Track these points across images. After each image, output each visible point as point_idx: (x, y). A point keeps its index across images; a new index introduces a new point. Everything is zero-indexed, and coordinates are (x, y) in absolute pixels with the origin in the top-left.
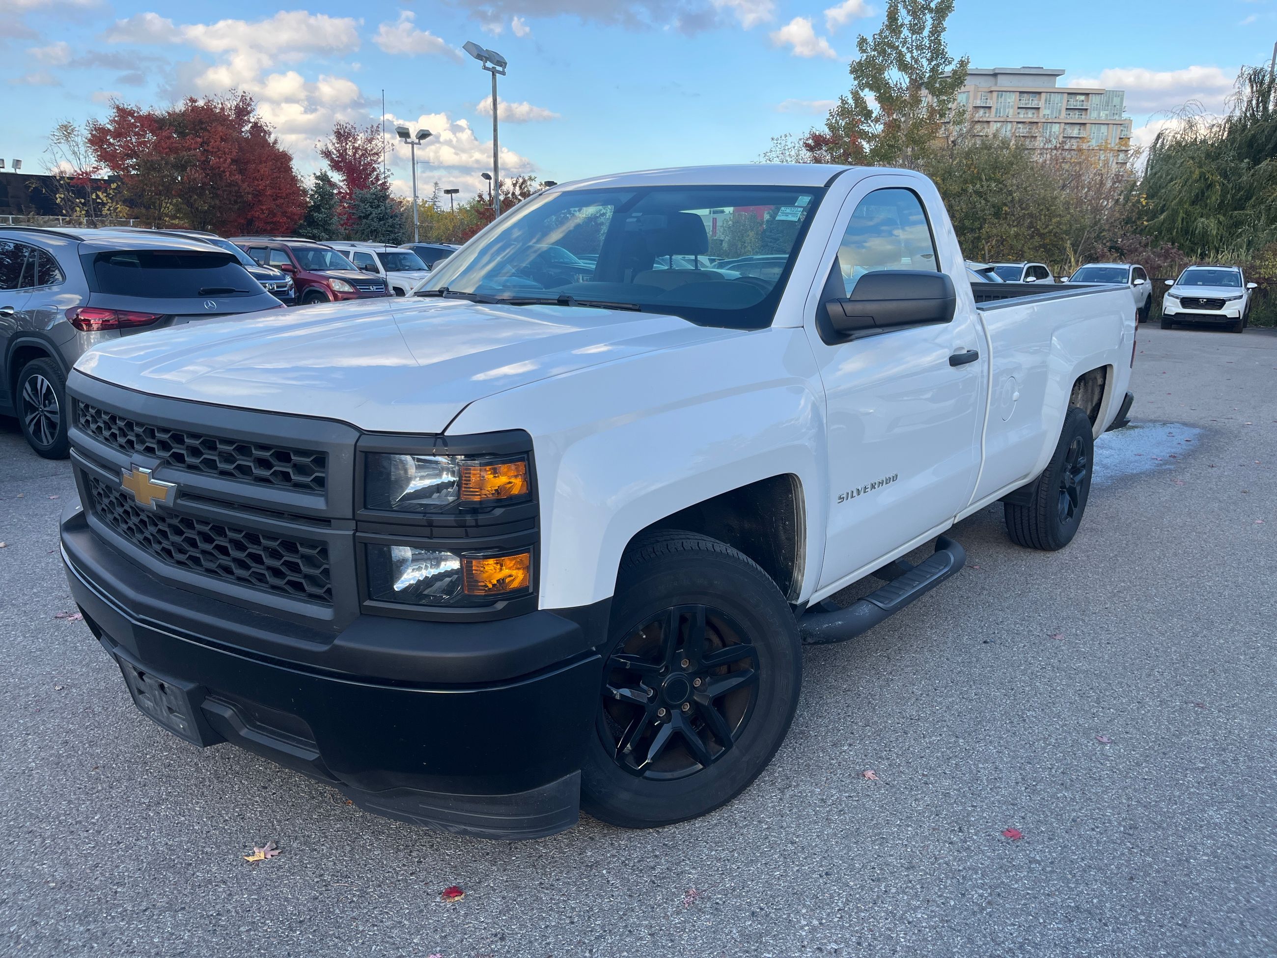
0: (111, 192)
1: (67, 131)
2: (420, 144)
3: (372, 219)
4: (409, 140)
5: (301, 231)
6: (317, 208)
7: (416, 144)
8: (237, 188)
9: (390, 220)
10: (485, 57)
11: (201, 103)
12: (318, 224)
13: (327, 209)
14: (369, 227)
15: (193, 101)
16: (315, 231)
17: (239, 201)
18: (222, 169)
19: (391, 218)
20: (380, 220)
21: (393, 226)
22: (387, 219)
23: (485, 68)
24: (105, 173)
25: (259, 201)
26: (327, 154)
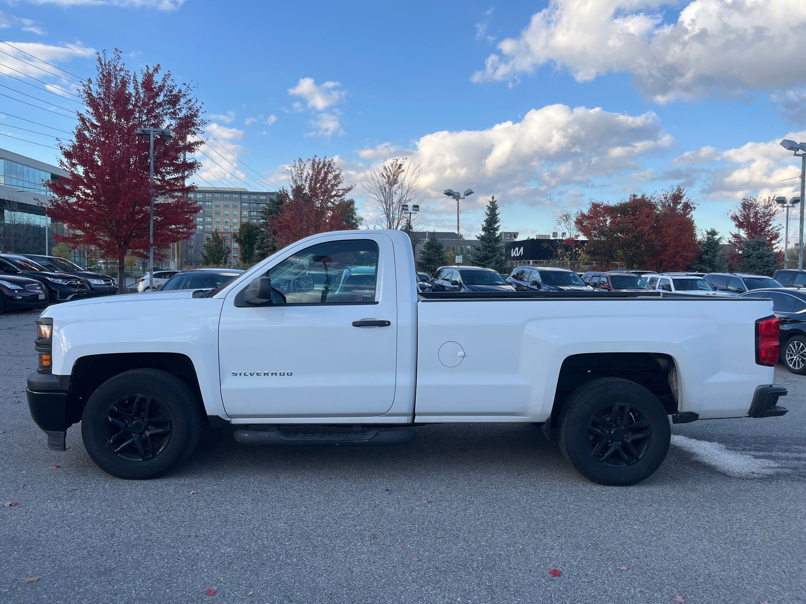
0: (584, 248)
1: (567, 217)
2: (794, 207)
3: (752, 258)
4: (785, 205)
5: (693, 267)
6: (706, 252)
7: (790, 207)
8: (651, 243)
9: (766, 259)
10: (796, 148)
11: (639, 197)
12: (706, 262)
13: (712, 252)
14: (749, 263)
15: (635, 196)
16: (703, 266)
17: (652, 250)
18: (644, 233)
19: (767, 257)
20: (758, 258)
21: (768, 262)
22: (764, 257)
23: (796, 155)
24: (582, 238)
25: (666, 249)
26: (735, 218)
